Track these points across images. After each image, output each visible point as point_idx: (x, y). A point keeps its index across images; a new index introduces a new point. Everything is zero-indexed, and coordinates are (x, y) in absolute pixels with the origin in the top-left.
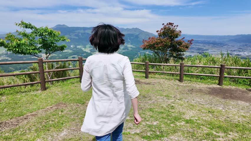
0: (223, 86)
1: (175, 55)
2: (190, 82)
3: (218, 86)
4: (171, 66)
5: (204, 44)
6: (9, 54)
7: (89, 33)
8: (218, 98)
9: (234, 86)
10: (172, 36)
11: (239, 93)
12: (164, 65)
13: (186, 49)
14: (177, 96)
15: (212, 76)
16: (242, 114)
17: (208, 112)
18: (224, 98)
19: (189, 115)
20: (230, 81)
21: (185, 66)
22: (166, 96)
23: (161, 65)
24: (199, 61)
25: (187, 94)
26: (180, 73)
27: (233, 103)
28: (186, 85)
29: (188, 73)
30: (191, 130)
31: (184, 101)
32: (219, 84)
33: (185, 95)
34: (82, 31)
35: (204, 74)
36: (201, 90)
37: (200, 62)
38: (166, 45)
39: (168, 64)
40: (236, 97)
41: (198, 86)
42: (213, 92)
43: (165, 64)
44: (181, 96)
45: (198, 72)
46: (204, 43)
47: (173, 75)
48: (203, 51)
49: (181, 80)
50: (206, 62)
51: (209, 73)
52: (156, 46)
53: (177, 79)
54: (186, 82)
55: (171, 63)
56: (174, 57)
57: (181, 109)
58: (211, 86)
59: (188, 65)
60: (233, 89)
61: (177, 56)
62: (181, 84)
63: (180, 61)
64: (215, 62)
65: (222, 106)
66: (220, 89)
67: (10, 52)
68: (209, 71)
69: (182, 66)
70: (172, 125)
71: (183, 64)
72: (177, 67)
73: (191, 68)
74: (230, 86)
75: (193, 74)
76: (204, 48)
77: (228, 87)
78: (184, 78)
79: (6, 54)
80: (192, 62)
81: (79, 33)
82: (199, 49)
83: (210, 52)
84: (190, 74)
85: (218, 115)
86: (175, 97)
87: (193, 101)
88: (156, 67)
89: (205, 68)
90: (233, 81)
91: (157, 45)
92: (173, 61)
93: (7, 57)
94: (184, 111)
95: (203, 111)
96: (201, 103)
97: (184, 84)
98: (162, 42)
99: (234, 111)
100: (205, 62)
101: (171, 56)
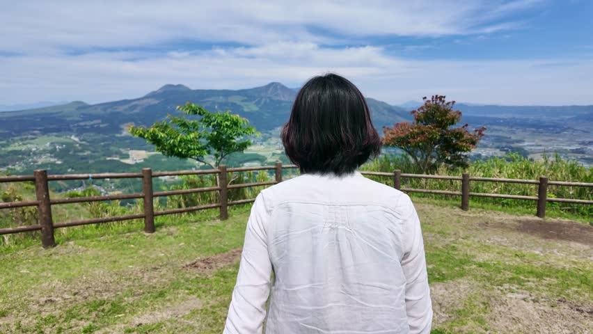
0: (546, 217)
1: (449, 158)
2: (482, 210)
3: (537, 218)
4: (442, 179)
5: (512, 127)
6: (58, 150)
7: (235, 104)
8: (533, 237)
9: (568, 218)
10: (442, 121)
11: (576, 231)
12: (427, 178)
13: (471, 145)
14: (459, 232)
15: (525, 199)
16: (574, 260)
17: (514, 255)
18: (546, 238)
19: (483, 257)
20: (563, 210)
21: (471, 180)
22: (439, 233)
23: (420, 178)
24: (498, 171)
25: (477, 229)
26: (461, 193)
27: (560, 245)
28: (475, 215)
29: (478, 194)
30: (487, 274)
31: (474, 241)
32: (538, 215)
33: (474, 231)
34: (221, 99)
35: (509, 196)
36: (502, 224)
37: (500, 172)
38: (431, 139)
39: (436, 176)
40: (568, 236)
41: (497, 218)
42: (525, 227)
43: (430, 176)
44: (467, 233)
45: (496, 193)
46: (513, 124)
47: (447, 196)
48: (509, 145)
49: (464, 206)
50: (513, 173)
51: (519, 194)
52: (411, 140)
53: (456, 205)
54: (474, 210)
55: (443, 173)
56: (447, 161)
57: (468, 251)
58: (523, 218)
59: (475, 178)
60: (564, 223)
61: (452, 161)
62: (466, 214)
63: (460, 169)
64: (530, 173)
65: (540, 249)
66: (540, 223)
67: (60, 147)
68: (519, 189)
69: (465, 180)
70: (457, 269)
71: (468, 176)
72: (454, 181)
73: (483, 184)
74: (558, 218)
75: (487, 194)
76: (513, 137)
77: (555, 220)
78: (470, 203)
79: (51, 152)
80: (484, 172)
81: (214, 103)
82: (499, 139)
83: (528, 146)
84: (482, 194)
85: (530, 259)
86: (455, 234)
87: (487, 241)
88: (411, 181)
89: (512, 184)
90: (569, 210)
91: (414, 138)
92: (445, 169)
93: (55, 157)
94: (473, 253)
95: (506, 254)
96: (503, 243)
97: (470, 213)
98: (423, 133)
99: (561, 255)
100: (510, 172)
101: (440, 160)
